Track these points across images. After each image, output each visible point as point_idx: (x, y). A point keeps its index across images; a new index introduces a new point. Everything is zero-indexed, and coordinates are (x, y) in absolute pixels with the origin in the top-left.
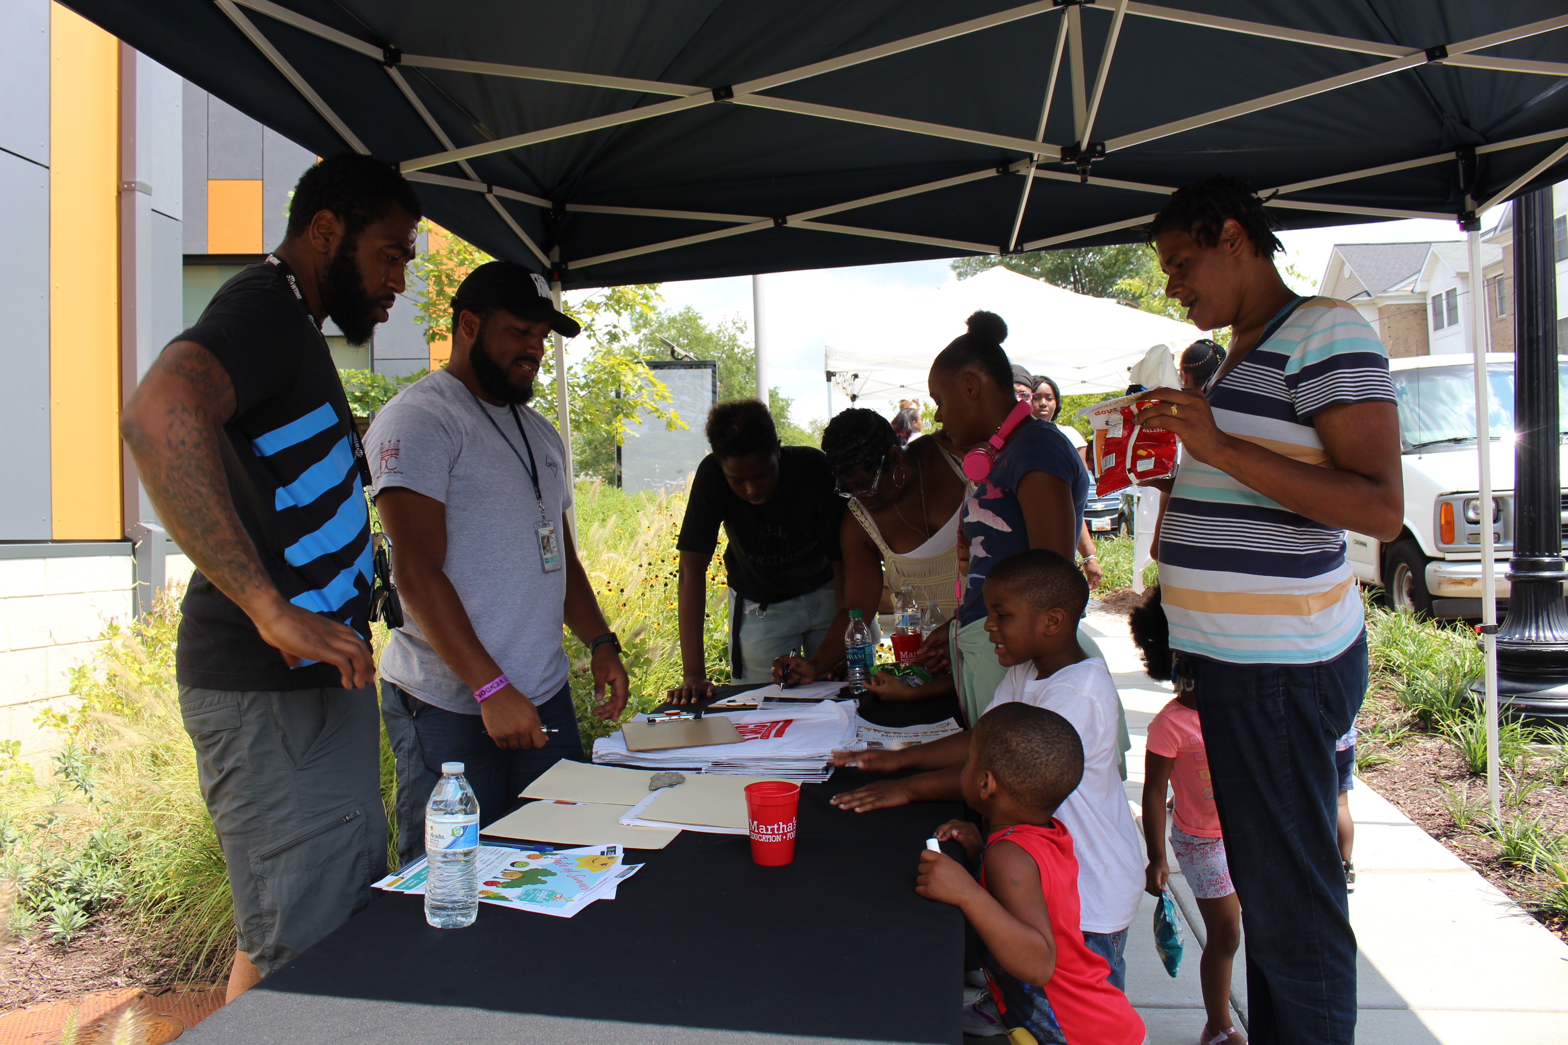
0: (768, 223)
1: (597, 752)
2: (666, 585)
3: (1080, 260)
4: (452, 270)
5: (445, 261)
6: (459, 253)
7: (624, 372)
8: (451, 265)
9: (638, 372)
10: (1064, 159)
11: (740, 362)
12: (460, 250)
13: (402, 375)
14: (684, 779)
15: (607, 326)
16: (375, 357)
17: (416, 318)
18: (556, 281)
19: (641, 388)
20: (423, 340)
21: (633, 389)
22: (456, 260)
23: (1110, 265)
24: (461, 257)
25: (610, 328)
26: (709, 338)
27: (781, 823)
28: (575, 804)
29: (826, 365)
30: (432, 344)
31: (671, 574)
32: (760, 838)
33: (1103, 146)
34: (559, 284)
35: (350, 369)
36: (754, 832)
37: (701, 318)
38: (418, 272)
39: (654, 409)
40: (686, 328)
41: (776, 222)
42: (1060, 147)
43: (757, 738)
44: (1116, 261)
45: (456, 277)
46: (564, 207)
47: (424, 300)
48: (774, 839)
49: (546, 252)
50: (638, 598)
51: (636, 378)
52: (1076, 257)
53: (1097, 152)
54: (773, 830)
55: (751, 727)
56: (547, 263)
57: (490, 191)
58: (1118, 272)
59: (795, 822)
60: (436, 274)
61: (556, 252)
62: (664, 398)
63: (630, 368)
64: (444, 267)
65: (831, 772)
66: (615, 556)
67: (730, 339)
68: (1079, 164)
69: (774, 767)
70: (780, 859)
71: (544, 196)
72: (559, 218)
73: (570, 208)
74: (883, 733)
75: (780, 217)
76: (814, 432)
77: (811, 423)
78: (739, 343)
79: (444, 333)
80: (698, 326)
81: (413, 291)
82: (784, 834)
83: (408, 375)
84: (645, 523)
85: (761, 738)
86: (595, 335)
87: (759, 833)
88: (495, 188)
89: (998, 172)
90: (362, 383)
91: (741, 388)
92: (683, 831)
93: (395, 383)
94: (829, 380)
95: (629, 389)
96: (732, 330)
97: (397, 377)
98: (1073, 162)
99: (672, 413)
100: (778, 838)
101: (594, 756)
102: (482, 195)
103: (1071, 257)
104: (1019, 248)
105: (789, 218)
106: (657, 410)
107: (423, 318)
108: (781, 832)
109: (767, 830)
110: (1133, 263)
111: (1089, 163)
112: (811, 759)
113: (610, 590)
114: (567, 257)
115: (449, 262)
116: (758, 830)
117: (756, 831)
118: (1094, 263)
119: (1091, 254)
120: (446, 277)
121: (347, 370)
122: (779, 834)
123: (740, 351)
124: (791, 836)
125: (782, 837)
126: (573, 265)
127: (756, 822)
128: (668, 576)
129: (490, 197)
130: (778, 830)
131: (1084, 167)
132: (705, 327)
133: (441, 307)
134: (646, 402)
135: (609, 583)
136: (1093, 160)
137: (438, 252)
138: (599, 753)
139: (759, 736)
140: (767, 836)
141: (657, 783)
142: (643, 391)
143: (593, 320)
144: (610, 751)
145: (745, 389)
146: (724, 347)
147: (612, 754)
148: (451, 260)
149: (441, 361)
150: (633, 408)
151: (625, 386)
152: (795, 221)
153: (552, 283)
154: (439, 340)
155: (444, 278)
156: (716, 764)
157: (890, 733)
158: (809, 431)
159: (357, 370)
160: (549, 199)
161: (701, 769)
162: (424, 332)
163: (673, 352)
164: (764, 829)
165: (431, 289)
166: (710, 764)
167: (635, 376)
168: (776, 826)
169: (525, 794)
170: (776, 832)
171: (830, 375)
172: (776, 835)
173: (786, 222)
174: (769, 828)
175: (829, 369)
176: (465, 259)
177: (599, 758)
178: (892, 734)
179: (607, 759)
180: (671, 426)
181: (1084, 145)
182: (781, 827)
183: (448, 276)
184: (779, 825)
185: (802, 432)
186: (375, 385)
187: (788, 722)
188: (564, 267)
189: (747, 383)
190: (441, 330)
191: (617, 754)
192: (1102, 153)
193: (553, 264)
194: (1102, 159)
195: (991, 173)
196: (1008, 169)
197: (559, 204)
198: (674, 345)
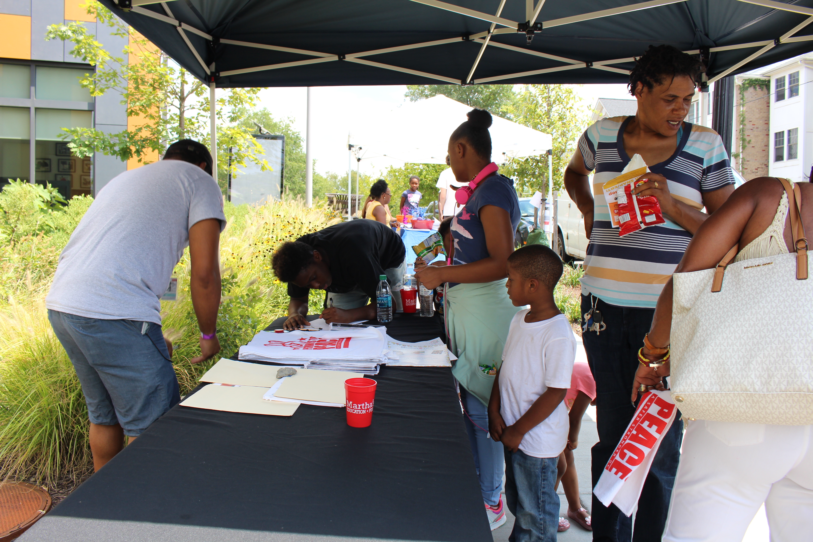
0: (335, 58)
1: (242, 354)
2: (265, 256)
3: (471, 96)
4: (144, 75)
5: (140, 70)
6: (148, 67)
7: (239, 138)
8: (143, 73)
9: (247, 138)
10: (518, 30)
11: (291, 139)
12: (149, 65)
13: (113, 133)
14: (296, 371)
15: (229, 112)
16: (96, 123)
17: (122, 102)
18: (213, 82)
19: (248, 147)
20: (126, 114)
21: (243, 147)
22: (146, 70)
23: (486, 100)
24: (149, 69)
25: (231, 114)
26: (275, 125)
27: (366, 403)
28: (234, 386)
29: (349, 141)
30: (129, 118)
31: (267, 250)
32: (353, 411)
33: (541, 24)
34: (214, 84)
35: (83, 127)
36: (350, 408)
37: (271, 114)
38: (124, 75)
39: (254, 159)
40: (263, 119)
41: (339, 58)
42: (518, 23)
43: (334, 348)
44: (489, 98)
45: (146, 80)
46: (219, 41)
47: (125, 92)
48: (362, 412)
49: (208, 65)
50: (248, 263)
51: (246, 142)
52: (469, 94)
53: (538, 28)
54: (361, 407)
55: (328, 341)
56: (208, 72)
57: (180, 25)
58: (490, 104)
59: (373, 402)
60: (135, 77)
61: (213, 66)
62: (260, 152)
63: (242, 136)
64: (139, 74)
65: (378, 369)
66: (234, 238)
67: (286, 126)
68: (528, 33)
69: (347, 365)
70: (364, 424)
71: (208, 32)
72: (216, 46)
73: (222, 41)
74: (402, 346)
75: (342, 55)
76: (327, 178)
77: (326, 173)
78: (291, 128)
79: (138, 111)
80: (270, 118)
81: (120, 87)
82: (368, 409)
83: (117, 133)
84: (249, 222)
85: (336, 348)
86: (222, 117)
87: (353, 408)
88: (183, 24)
89: (463, 39)
90: (90, 136)
91: (291, 152)
92: (301, 404)
93: (109, 137)
94: (350, 149)
95: (241, 147)
96: (288, 122)
97: (111, 134)
98: (524, 33)
99: (264, 162)
100: (364, 412)
101: (239, 356)
102: (175, 27)
103: (466, 95)
104: (472, 82)
105: (346, 56)
106: (256, 159)
107: (126, 102)
108: (366, 408)
109: (358, 407)
110: (498, 100)
111: (533, 33)
112: (366, 361)
113: (234, 258)
114: (218, 70)
115: (142, 71)
116: (352, 406)
117: (351, 407)
118: (477, 98)
119: (477, 94)
120: (141, 80)
121: (82, 128)
122: (364, 409)
123: (291, 132)
124: (371, 410)
125: (366, 411)
126: (223, 74)
127: (351, 402)
128: (265, 251)
129: (179, 29)
130: (364, 407)
131: (530, 35)
132: (273, 119)
133: (136, 96)
134: (250, 155)
135: (233, 254)
136: (535, 32)
137: (136, 65)
138: (243, 355)
139: (335, 346)
140: (358, 410)
141: (281, 374)
142: (249, 149)
143: (221, 109)
144: (250, 353)
145: (293, 152)
146: (283, 129)
147: (250, 355)
148: (144, 70)
149: (136, 126)
150: (243, 158)
151: (239, 146)
152: (350, 58)
153: (211, 84)
154: (134, 115)
155: (139, 80)
156: (313, 363)
157: (406, 346)
158: (325, 176)
159: (87, 128)
160: (211, 35)
161: (303, 365)
162: (126, 110)
163: (260, 130)
164: (356, 406)
165: (130, 86)
166: (309, 363)
167: (245, 140)
168: (363, 405)
169: (203, 379)
170: (363, 408)
171: (350, 147)
172: (363, 410)
173: (345, 58)
174: (359, 405)
175: (350, 143)
176: (152, 70)
177: (243, 357)
178: (407, 347)
179: (247, 358)
180: (263, 169)
181: (532, 23)
182: (366, 405)
183: (142, 79)
184: (365, 404)
185: (322, 177)
186: (97, 137)
187: (349, 339)
188: (217, 74)
189: (293, 150)
190: (136, 110)
191: (253, 355)
192: (541, 29)
193: (211, 72)
194: (539, 32)
195: (459, 39)
196: (468, 38)
197: (216, 38)
198: (262, 126)
